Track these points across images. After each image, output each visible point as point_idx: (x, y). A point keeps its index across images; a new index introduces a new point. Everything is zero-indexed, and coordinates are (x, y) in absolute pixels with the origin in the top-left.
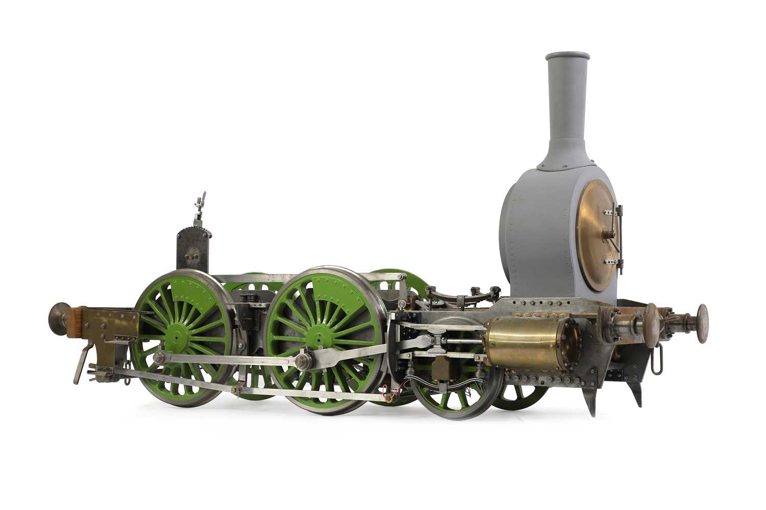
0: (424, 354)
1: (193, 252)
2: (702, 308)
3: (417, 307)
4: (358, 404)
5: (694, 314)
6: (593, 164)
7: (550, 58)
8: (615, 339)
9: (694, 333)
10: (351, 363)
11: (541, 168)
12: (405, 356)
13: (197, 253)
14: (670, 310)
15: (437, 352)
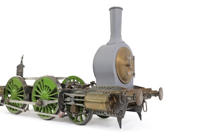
0: (69, 103)
2: (161, 89)
3: (72, 88)
4: (53, 118)
5: (158, 91)
6: (124, 42)
7: (110, 9)
8: (127, 102)
9: (158, 97)
10: (52, 104)
11: (108, 44)
12: (65, 104)
13: (21, 71)
14: (150, 89)
15: (72, 103)
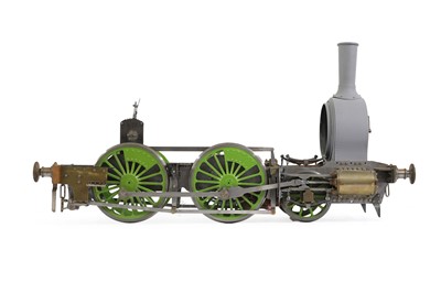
0: (297, 189)
1: (133, 133)
7: (339, 45)
13: (135, 134)
15: (305, 188)
